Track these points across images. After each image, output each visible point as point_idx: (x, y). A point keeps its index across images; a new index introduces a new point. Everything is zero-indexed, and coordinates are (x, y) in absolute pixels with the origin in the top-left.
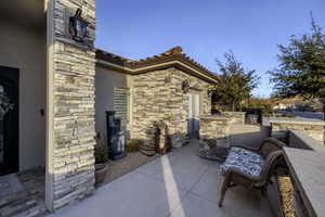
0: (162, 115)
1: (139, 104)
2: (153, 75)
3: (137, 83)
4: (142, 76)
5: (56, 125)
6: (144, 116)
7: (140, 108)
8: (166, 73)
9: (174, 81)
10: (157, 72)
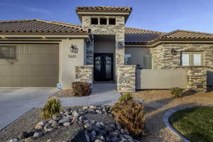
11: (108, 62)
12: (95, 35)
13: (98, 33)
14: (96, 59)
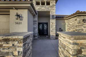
0: (74, 29)
1: (68, 26)
2: (72, 19)
3: (68, 22)
4: (69, 20)
5: (51, 29)
6: (70, 29)
7: (69, 27)
8: (76, 18)
9: (78, 20)
10: (73, 18)
11: (45, 27)
12: (38, 11)
13: (40, 10)
14: (40, 25)
